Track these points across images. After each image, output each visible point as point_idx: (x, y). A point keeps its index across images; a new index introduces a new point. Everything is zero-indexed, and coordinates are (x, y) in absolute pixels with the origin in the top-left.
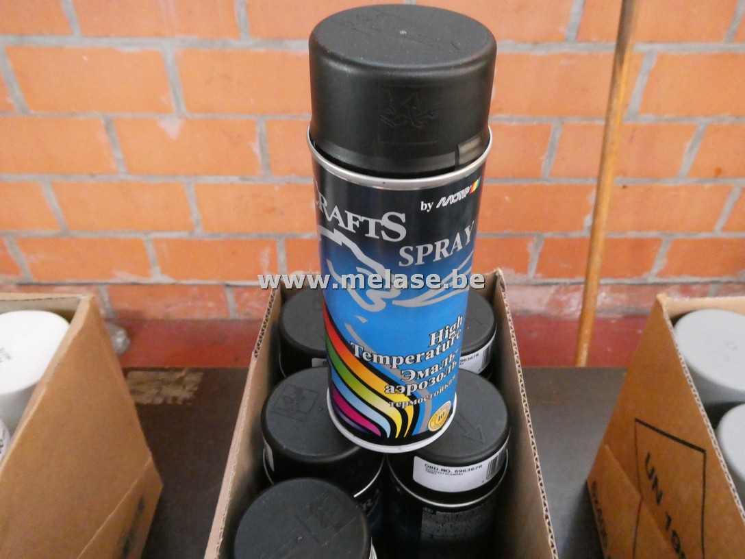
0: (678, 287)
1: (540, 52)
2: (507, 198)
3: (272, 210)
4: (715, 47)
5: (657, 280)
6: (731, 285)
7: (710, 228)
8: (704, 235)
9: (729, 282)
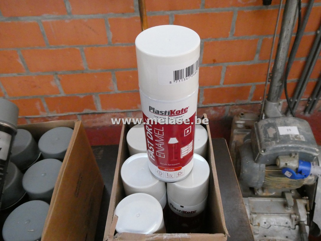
0: (212, 108)
1: (126, 17)
2: (131, 76)
3: (35, 86)
4: (197, 11)
5: (203, 106)
6: (234, 106)
7: (218, 83)
8: (216, 87)
9: (233, 105)
